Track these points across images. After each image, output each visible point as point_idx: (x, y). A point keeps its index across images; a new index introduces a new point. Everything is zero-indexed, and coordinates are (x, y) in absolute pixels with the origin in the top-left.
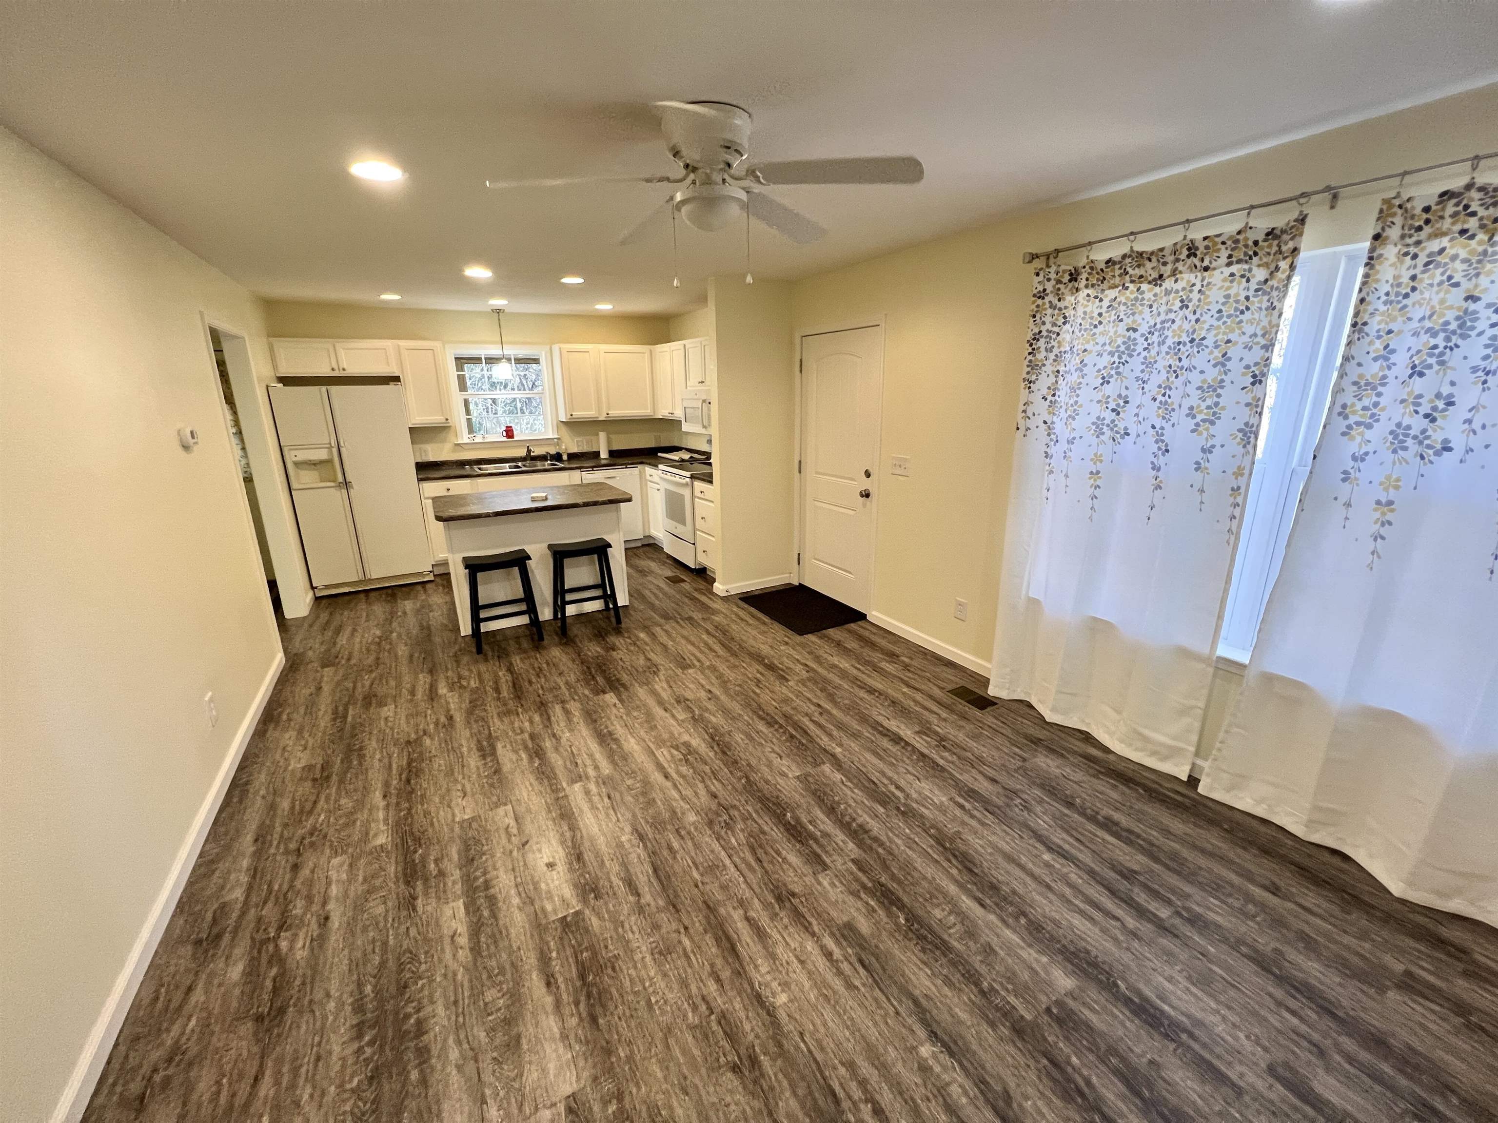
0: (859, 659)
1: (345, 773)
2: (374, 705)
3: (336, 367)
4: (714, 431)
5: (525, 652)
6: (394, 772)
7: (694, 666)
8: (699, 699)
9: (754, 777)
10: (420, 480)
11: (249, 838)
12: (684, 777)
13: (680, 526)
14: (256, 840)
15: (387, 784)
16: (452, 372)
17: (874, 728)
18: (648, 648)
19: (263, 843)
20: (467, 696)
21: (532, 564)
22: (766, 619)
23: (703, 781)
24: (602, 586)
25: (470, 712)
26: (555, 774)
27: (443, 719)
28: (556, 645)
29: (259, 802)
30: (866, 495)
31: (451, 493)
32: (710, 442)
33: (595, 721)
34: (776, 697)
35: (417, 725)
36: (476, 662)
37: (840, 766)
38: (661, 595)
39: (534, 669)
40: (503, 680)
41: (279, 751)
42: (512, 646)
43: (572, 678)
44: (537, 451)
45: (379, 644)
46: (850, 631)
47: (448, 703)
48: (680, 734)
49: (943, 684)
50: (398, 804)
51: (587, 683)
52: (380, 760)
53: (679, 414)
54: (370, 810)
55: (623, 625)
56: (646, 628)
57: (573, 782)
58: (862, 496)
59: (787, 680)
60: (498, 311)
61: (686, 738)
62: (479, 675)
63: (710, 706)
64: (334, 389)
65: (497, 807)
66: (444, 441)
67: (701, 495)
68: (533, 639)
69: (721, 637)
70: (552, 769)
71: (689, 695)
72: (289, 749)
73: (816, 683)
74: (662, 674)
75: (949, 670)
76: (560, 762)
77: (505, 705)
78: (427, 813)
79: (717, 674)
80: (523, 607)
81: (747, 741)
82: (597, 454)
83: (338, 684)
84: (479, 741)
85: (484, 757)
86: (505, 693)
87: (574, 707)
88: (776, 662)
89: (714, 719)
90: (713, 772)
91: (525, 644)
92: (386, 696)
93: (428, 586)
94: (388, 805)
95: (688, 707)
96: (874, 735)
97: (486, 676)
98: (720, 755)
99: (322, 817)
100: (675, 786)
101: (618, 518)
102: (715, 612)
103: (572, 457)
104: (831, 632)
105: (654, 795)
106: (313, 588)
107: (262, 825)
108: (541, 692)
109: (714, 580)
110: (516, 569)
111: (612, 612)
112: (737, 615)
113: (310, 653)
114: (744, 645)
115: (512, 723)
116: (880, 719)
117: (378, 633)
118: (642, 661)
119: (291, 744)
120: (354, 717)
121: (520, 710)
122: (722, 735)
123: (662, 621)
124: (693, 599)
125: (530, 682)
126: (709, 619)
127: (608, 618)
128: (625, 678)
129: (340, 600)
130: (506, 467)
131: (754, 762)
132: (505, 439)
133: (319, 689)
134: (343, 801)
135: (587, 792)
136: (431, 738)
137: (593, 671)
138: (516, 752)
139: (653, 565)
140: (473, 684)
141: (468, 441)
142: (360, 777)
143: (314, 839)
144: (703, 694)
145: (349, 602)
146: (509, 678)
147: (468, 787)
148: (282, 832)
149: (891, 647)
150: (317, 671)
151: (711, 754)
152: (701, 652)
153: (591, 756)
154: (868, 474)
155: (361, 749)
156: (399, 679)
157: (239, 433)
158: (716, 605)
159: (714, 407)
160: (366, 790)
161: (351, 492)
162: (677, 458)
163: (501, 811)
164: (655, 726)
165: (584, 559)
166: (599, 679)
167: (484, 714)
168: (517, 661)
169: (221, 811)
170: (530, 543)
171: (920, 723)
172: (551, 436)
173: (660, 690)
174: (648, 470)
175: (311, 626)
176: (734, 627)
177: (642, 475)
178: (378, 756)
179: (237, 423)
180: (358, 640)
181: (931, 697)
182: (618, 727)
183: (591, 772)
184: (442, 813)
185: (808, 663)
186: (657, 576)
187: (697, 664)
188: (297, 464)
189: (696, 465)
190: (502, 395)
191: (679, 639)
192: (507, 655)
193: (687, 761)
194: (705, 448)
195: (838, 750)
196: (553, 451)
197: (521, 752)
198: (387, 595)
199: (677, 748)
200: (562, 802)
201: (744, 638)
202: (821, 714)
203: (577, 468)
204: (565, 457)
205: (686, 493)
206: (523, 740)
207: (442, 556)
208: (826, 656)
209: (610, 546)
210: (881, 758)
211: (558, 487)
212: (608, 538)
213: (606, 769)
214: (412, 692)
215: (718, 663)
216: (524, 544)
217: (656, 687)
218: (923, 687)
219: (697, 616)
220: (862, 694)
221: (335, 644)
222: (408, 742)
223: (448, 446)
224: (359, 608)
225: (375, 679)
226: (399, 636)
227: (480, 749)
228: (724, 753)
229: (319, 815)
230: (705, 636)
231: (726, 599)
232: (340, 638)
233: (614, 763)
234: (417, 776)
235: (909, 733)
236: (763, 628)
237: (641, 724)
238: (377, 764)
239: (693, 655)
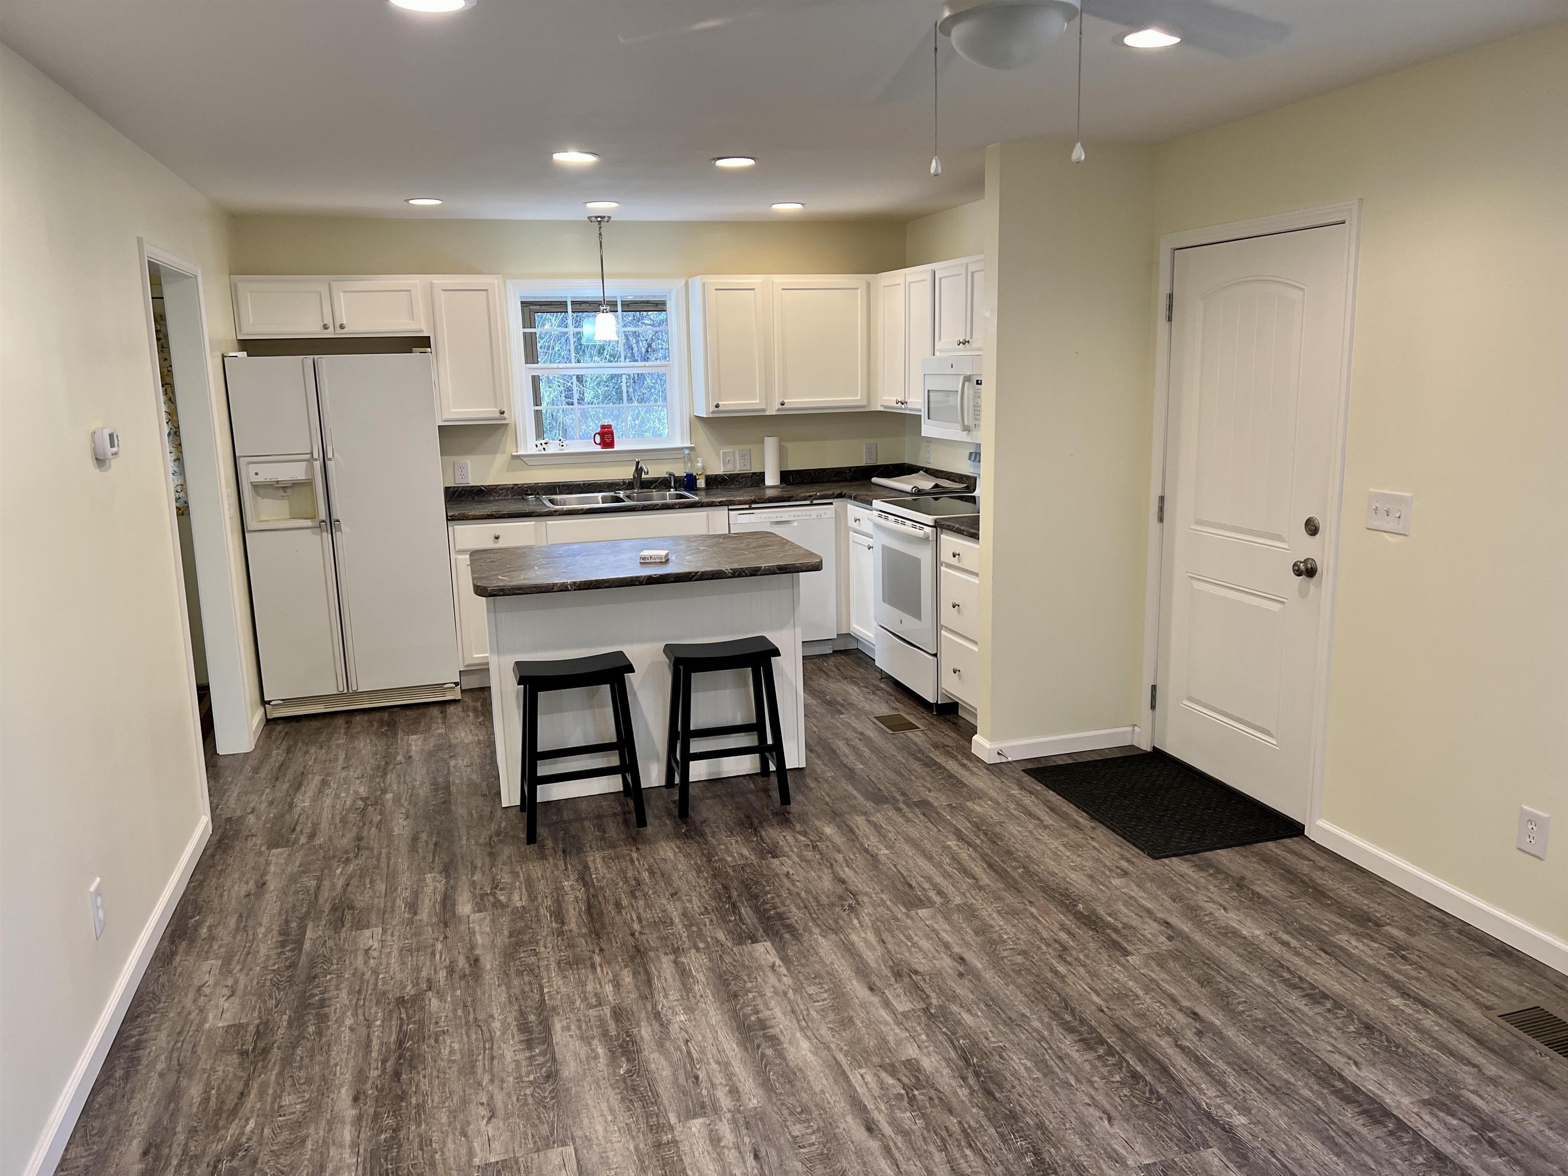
0: (1285, 920)
1: (294, 1046)
2: (348, 925)
3: (330, 323)
4: (986, 436)
5: (613, 846)
6: (374, 1054)
7: (932, 903)
8: (939, 973)
9: (1051, 1153)
10: (450, 519)
11: (135, 1147)
12: (906, 1134)
13: (909, 620)
14: (145, 1153)
15: (360, 1076)
16: (516, 329)
17: (1322, 1081)
18: (840, 857)
19: (157, 1159)
20: (505, 920)
21: (632, 679)
22: (1082, 818)
23: (944, 1148)
24: (757, 728)
25: (509, 955)
26: (656, 1095)
27: (462, 962)
28: (668, 838)
29: (154, 1082)
30: (1307, 571)
31: (501, 544)
32: (975, 456)
33: (735, 996)
34: (1099, 986)
35: (418, 969)
36: (524, 859)
37: (1245, 1157)
38: (867, 752)
39: (626, 881)
40: (570, 898)
41: (191, 995)
42: (590, 833)
43: (696, 906)
44: (654, 471)
45: (363, 812)
46: (1266, 859)
47: (472, 933)
48: (899, 1043)
49: (1488, 999)
50: (376, 1116)
51: (724, 920)
52: (352, 1029)
53: (916, 403)
54: (330, 1123)
55: (794, 807)
56: (835, 816)
57: (690, 1114)
58: (1298, 573)
59: (1126, 953)
60: (600, 220)
61: (911, 1051)
62: (530, 884)
63: (962, 989)
64: (326, 361)
65: (548, 1146)
66: (494, 451)
67: (954, 561)
68: (626, 822)
69: (987, 848)
70: (651, 1086)
71: (919, 962)
72: (207, 990)
73: (1188, 965)
74: (866, 911)
75: (1503, 968)
76: (667, 1073)
77: (571, 946)
78: (425, 1142)
79: (976, 923)
80: (613, 760)
81: (1037, 1075)
82: (759, 478)
83: (293, 879)
84: (522, 1013)
85: (529, 1044)
86: (572, 923)
87: (696, 962)
88: (1101, 911)
89: (967, 1018)
90: (964, 1131)
91: (613, 830)
92: (369, 909)
93: (451, 709)
94: (359, 1118)
95: (916, 986)
96: (1320, 1095)
97: (541, 886)
98: (980, 1097)
99: (251, 1124)
100: (887, 1150)
101: (794, 601)
102: (976, 795)
103: (714, 482)
104: (1223, 856)
105: (845, 1164)
106: (264, 703)
107: (155, 1126)
108: (636, 926)
109: (973, 730)
110: (606, 688)
111: (774, 780)
112: (1020, 805)
113: (251, 819)
114: (1033, 868)
115: (584, 984)
116: (1337, 1061)
117: (363, 791)
118: (827, 883)
119: (211, 982)
120: (314, 941)
121: (597, 959)
122: (986, 1055)
123: (869, 805)
124: (930, 764)
125: (618, 905)
126: (962, 808)
127: (766, 791)
128: (795, 914)
129: (305, 726)
130: (598, 499)
131: (1051, 1122)
132: (598, 449)
133: (262, 885)
134: (286, 1100)
135: (715, 1140)
136: (441, 995)
137: (735, 894)
138: (586, 1040)
139: (854, 693)
140: (519, 900)
141: (535, 451)
142: (318, 1058)
143: (235, 1163)
144: (946, 963)
145: (319, 731)
146: (581, 894)
147: (499, 1099)
148: (187, 1144)
149: (1364, 903)
150: (260, 853)
151: (963, 1093)
152: (946, 875)
153: (725, 1065)
154: (1312, 528)
155: (323, 1003)
156: (392, 877)
157: (175, 433)
158: (979, 781)
159: (988, 392)
160: (326, 1085)
161: (338, 535)
162: (908, 488)
163: (554, 1155)
164: (851, 1019)
165: (727, 674)
166: (746, 911)
167: (533, 959)
168: (596, 861)
169: (95, 1092)
170: (632, 641)
171: (1433, 1080)
172: (678, 444)
173: (861, 945)
174: (853, 509)
175: (256, 770)
176: (1013, 828)
177: (840, 519)
178: (349, 1021)
179: (172, 416)
180: (328, 802)
181: (1459, 1025)
182: (778, 1012)
183: (725, 1102)
184: (450, 1145)
185: (1173, 920)
186: (860, 713)
187: (938, 899)
188: (256, 487)
189: (945, 501)
190: (594, 368)
191: (901, 845)
192: (580, 850)
193: (912, 1100)
194: (964, 467)
195: (1239, 1120)
196: (680, 471)
197: (596, 1042)
198: (381, 723)
199: (892, 1070)
200: (667, 1153)
201: (1034, 854)
202: (1199, 1034)
203: (721, 504)
204: (701, 483)
205: (925, 555)
206: (601, 1019)
207: (478, 656)
208: (1210, 907)
209: (776, 652)
210: (1339, 1152)
211: (688, 539)
212: (775, 638)
213: (753, 1097)
214: (413, 907)
215: (977, 901)
216: (622, 643)
217: (854, 938)
218: (1441, 1000)
219: (939, 799)
220: (1295, 1000)
221: (291, 806)
222: (401, 1001)
223: (501, 459)
224: (333, 744)
225: (351, 877)
226: (397, 800)
227: (524, 1027)
228: (989, 1093)
229: (247, 1120)
230: (952, 843)
231: (996, 769)
232: (299, 796)
233: (766, 1085)
234: (413, 1067)
235: (1406, 1101)
236: (1074, 835)
237: (823, 1012)
238: (346, 1035)
239: (929, 879)
